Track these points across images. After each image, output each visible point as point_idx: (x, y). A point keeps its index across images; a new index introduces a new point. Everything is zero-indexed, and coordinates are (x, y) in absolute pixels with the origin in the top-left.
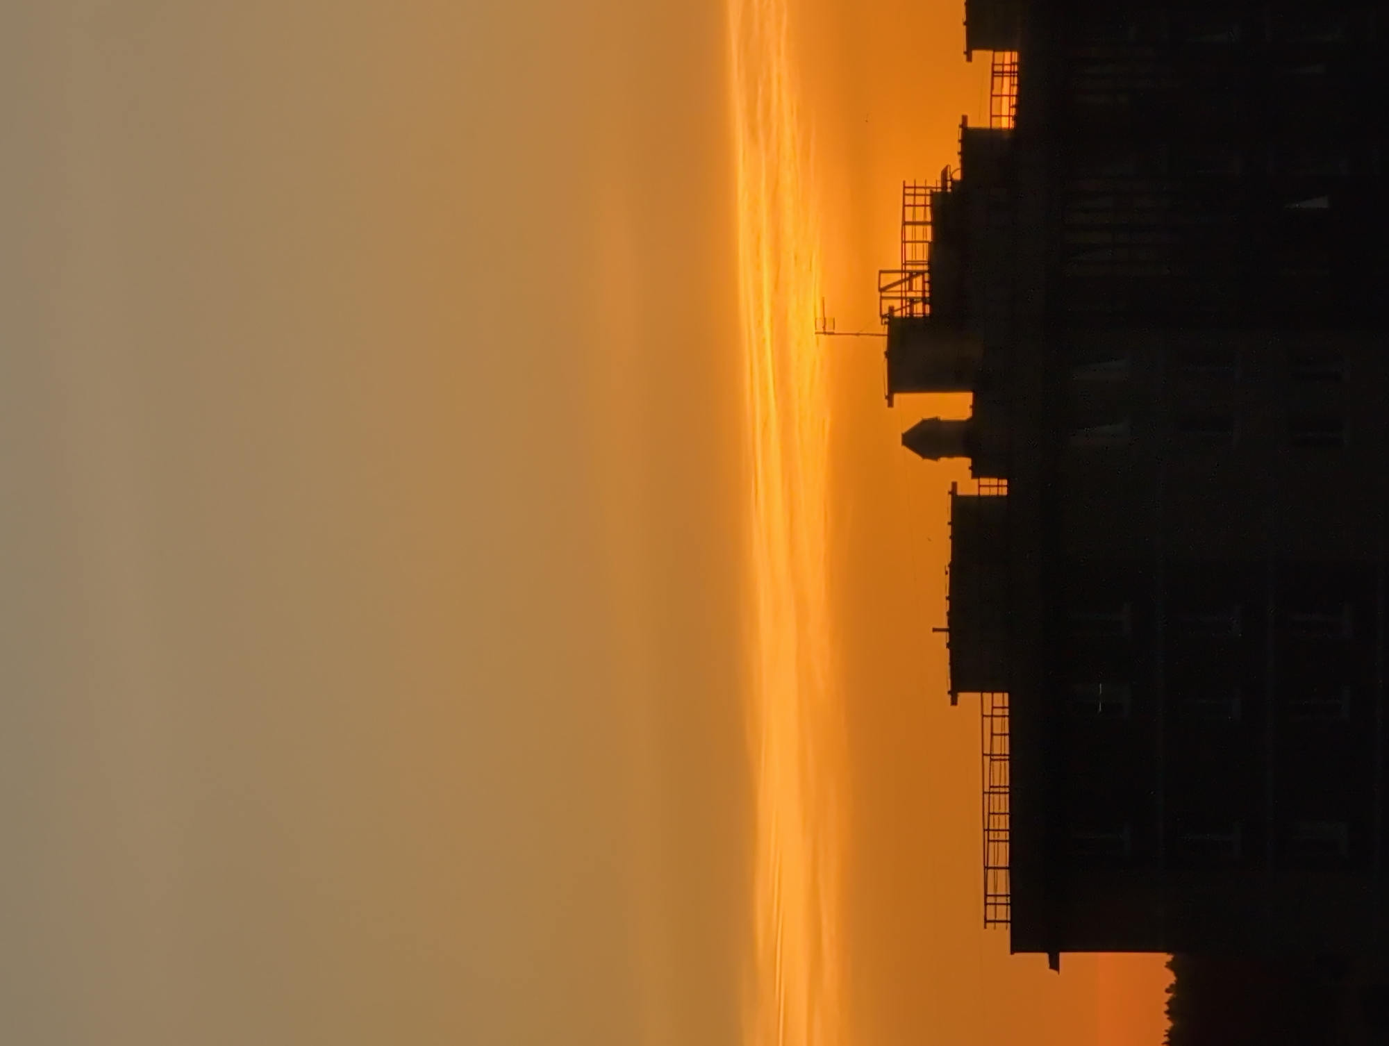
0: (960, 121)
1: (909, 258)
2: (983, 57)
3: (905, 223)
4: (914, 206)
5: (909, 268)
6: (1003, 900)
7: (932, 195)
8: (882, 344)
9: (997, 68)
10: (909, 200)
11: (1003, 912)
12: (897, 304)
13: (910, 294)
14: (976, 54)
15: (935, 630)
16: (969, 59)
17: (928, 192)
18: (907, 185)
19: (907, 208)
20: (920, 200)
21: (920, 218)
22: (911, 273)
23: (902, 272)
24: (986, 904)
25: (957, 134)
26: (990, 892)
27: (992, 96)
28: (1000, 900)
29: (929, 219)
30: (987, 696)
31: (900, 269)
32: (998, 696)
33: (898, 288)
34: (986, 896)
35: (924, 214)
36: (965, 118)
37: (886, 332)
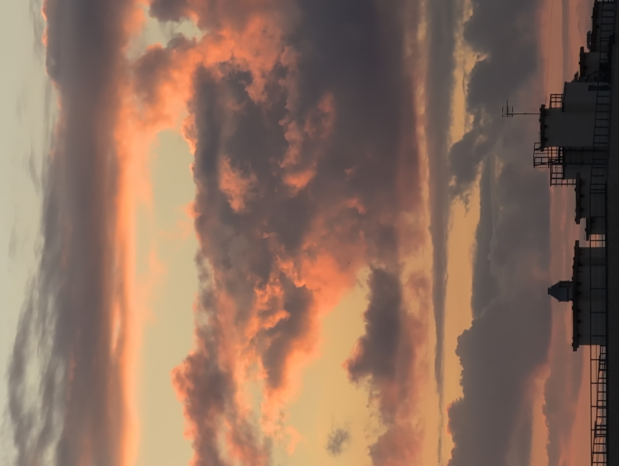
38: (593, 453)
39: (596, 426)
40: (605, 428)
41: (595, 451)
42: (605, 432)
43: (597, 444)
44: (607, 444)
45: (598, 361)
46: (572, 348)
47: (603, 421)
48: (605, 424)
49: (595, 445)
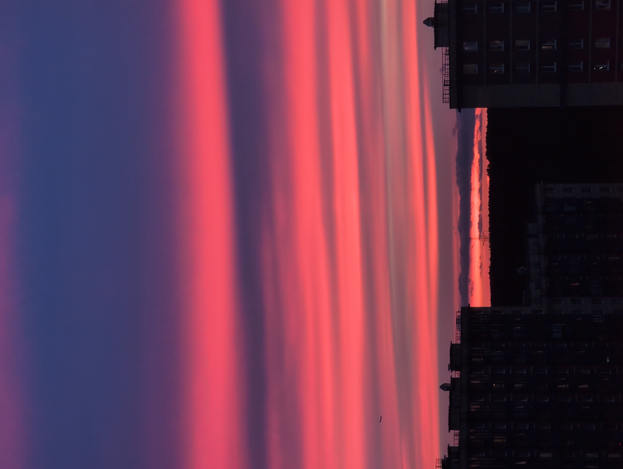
0: (447, 445)
9: (455, 434)
14: (451, 431)
16: (449, 432)
17: (441, 460)
18: (437, 458)
19: (437, 464)
20: (439, 462)
21: (439, 466)
25: (447, 448)
27: (454, 440)
29: (441, 466)
36: (449, 445)
38: (443, 94)
39: (445, 81)
40: (449, 82)
41: (444, 93)
42: (449, 84)
43: (445, 90)
44: (450, 89)
45: (445, 55)
46: (434, 49)
47: (448, 79)
48: (449, 80)
49: (445, 91)
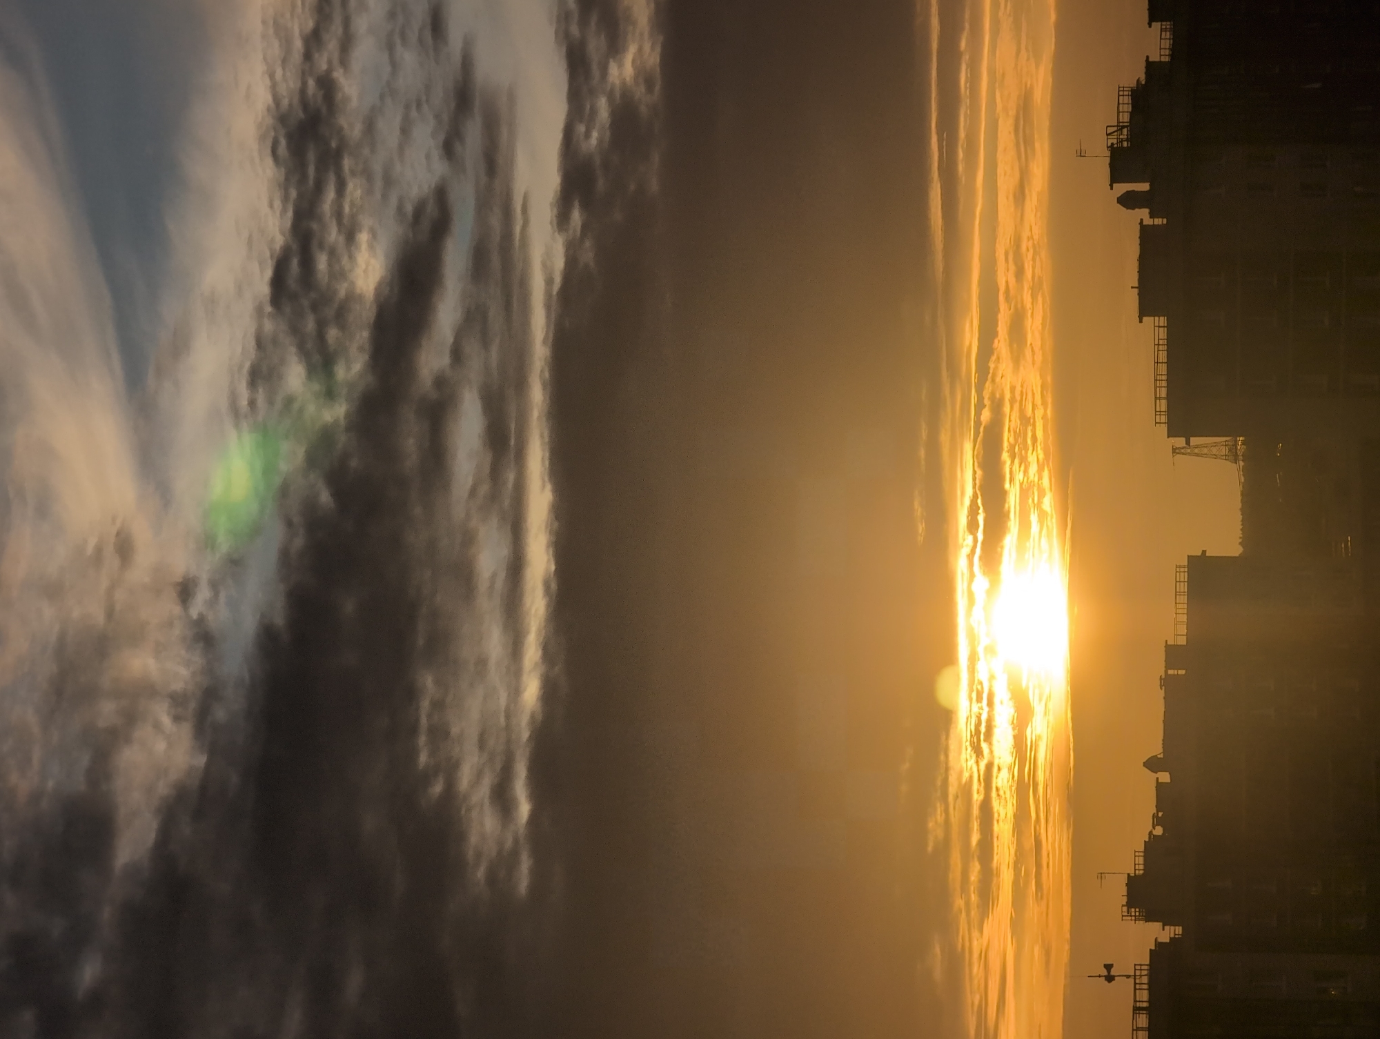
0: (1145, 59)
1: (1121, 121)
2: (1157, 26)
3: (1119, 104)
4: (1123, 95)
5: (1121, 124)
6: (1164, 413)
7: (1132, 91)
8: (1108, 160)
9: (1164, 31)
10: (1121, 93)
11: (1164, 419)
12: (1115, 141)
13: (1121, 137)
14: (1153, 24)
15: (1132, 287)
16: (1150, 26)
17: (1130, 89)
18: (1120, 86)
19: (1121, 98)
20: (1126, 93)
21: (1126, 102)
22: (1121, 126)
23: (1117, 126)
24: (1156, 415)
25: (1144, 64)
26: (1158, 410)
27: (1161, 45)
28: (1162, 413)
29: (1130, 102)
30: (1157, 318)
31: (1116, 124)
32: (1162, 318)
33: (1116, 133)
34: (1156, 412)
35: (1127, 100)
36: (1148, 57)
37: (1109, 155)
